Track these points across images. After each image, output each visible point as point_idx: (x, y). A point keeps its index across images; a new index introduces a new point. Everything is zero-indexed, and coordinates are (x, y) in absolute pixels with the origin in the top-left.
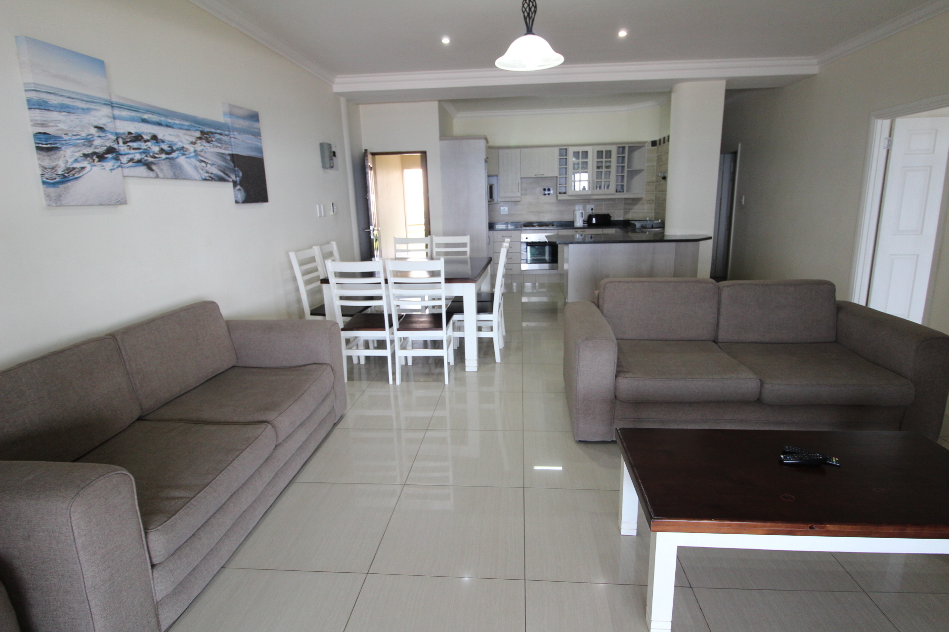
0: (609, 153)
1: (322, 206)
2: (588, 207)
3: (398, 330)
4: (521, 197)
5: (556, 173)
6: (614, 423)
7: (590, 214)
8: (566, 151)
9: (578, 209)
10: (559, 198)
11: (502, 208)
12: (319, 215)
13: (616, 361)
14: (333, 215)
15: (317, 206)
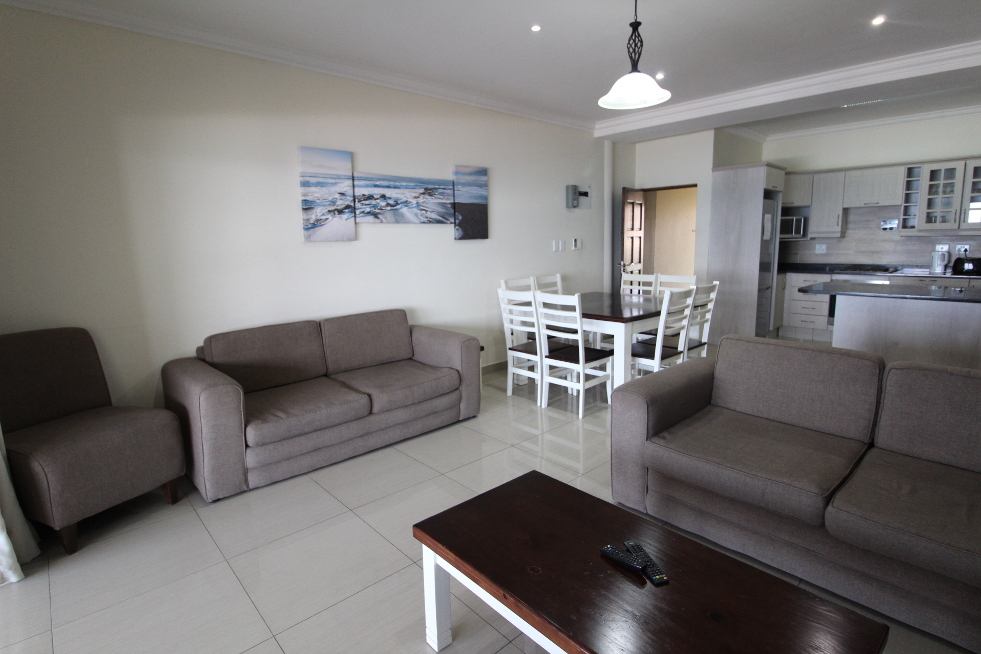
1: (560, 242)
2: (958, 247)
3: (546, 357)
4: (845, 232)
5: (900, 200)
6: (647, 492)
7: (963, 256)
8: (916, 170)
9: (940, 250)
10: (902, 234)
11: (817, 246)
12: (554, 250)
13: (646, 422)
14: (575, 250)
15: (554, 242)
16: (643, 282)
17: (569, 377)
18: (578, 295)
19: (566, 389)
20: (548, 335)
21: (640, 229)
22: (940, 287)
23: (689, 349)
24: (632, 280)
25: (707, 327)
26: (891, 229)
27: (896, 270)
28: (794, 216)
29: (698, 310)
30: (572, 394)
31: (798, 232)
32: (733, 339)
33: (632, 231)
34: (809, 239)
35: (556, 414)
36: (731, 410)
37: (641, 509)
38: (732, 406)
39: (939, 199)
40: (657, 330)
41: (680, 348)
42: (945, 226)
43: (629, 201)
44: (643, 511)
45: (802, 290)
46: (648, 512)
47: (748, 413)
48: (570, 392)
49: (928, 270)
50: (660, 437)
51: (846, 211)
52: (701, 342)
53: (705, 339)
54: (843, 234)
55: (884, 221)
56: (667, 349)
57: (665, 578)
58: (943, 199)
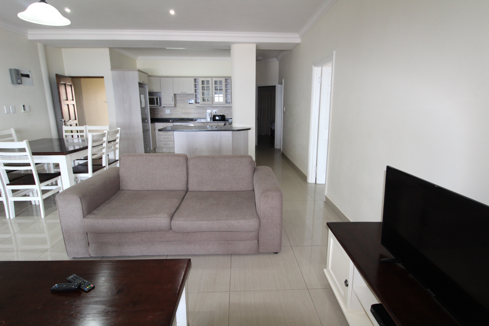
0: (221, 82)
1: (10, 107)
2: (214, 111)
3: (7, 185)
4: (176, 104)
5: (193, 92)
6: (89, 246)
7: (215, 114)
8: (197, 80)
9: (208, 112)
10: (196, 105)
11: (166, 110)
12: (6, 112)
13: (81, 208)
14: (24, 112)
15: (5, 107)
16: (80, 131)
17: (31, 194)
18: (26, 141)
19: (30, 202)
20: (6, 170)
21: (73, 100)
22: (210, 126)
23: (109, 164)
24: (72, 130)
25: (117, 151)
26: (192, 103)
27: (196, 120)
28: (155, 96)
29: (111, 143)
30: (36, 205)
31: (157, 104)
32: (126, 156)
33: (67, 101)
34: (162, 107)
35: (23, 220)
36: (130, 190)
37: (87, 256)
38: (130, 188)
39: (206, 92)
40: (87, 157)
41: (104, 165)
42: (208, 103)
43: (61, 83)
44: (88, 257)
45: (160, 130)
46: (91, 256)
47: (138, 190)
48: (33, 203)
49: (205, 120)
50: (91, 214)
51: (175, 95)
52: (116, 160)
53: (117, 158)
54: (175, 106)
55: (189, 100)
56: (95, 166)
57: (92, 286)
58: (207, 92)
